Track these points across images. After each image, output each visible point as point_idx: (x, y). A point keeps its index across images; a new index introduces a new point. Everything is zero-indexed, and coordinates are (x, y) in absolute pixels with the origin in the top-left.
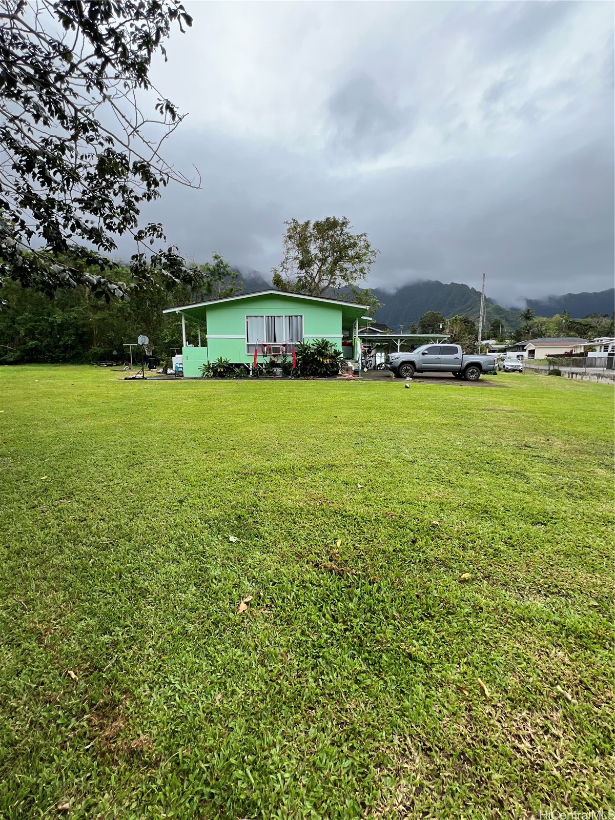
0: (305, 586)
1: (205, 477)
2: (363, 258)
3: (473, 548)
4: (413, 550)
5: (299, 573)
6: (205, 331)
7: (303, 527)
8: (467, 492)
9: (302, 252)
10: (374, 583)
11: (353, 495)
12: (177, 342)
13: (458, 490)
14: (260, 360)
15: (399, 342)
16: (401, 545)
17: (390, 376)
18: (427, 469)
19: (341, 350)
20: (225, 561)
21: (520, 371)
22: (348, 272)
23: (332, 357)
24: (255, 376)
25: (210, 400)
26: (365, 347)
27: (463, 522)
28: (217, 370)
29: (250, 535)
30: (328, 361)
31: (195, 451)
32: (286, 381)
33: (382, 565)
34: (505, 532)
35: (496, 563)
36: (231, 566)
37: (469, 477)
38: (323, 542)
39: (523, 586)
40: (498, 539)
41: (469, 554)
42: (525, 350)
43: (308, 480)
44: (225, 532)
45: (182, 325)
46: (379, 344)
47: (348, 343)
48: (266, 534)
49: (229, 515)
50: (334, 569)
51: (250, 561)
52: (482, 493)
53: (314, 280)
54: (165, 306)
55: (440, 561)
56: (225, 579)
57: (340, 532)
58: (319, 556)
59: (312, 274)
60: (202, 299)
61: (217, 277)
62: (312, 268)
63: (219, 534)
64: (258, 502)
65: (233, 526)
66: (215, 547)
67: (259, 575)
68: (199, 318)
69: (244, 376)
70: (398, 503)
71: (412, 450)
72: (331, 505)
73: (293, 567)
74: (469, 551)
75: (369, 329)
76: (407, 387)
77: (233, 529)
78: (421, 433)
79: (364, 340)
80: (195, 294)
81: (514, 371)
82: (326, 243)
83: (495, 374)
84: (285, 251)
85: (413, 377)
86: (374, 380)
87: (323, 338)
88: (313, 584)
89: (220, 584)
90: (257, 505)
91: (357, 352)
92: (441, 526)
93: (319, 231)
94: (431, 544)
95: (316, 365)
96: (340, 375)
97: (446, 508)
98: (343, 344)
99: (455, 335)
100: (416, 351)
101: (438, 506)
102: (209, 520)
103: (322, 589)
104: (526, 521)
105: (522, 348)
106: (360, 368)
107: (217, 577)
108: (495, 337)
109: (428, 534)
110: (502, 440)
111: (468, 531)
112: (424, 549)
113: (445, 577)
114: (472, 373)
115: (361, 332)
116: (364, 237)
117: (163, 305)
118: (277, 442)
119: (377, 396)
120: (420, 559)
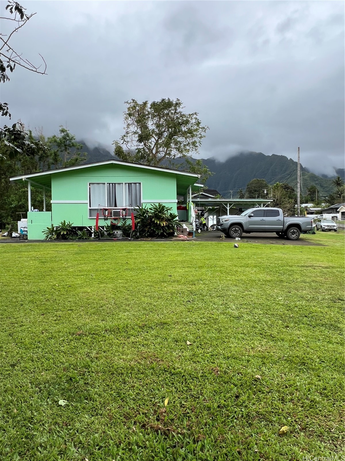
0: (131, 449)
1: (40, 339)
2: (194, 133)
3: (292, 400)
4: (236, 405)
5: (126, 436)
6: (50, 197)
7: (132, 387)
8: (286, 344)
9: (141, 127)
10: (198, 442)
11: (183, 352)
12: (24, 207)
13: (279, 343)
14: (102, 223)
15: (228, 206)
16: (225, 401)
17: (221, 237)
18: (252, 324)
19: (176, 213)
20: (53, 427)
21: (335, 230)
22: (182, 145)
23: (168, 220)
24: (97, 238)
25: (52, 261)
26: (198, 210)
27: (283, 375)
28: (60, 233)
29: (80, 397)
30: (165, 223)
31: (33, 313)
32: (125, 242)
33: (206, 423)
34: (320, 383)
35: (312, 414)
36: (59, 432)
37: (289, 330)
38: (151, 401)
39: (336, 435)
40: (314, 390)
41: (288, 406)
42: (338, 212)
43: (140, 339)
44: (55, 395)
45: (27, 191)
46: (211, 208)
47: (182, 207)
48: (96, 396)
49: (61, 378)
50: (160, 429)
51: (78, 425)
52: (301, 346)
53: (152, 152)
54: (13, 174)
55: (261, 415)
56: (51, 446)
57: (168, 390)
58: (146, 417)
59: (150, 146)
60: (49, 168)
61: (63, 148)
62: (150, 141)
63: (48, 398)
64: (90, 363)
65: (63, 389)
66: (44, 412)
67: (86, 439)
68: (44, 185)
69: (86, 239)
70: (224, 358)
71: (239, 306)
72: (161, 363)
73: (120, 429)
74: (288, 403)
75: (202, 194)
76: (235, 247)
77: (64, 393)
78: (247, 289)
79: (197, 204)
80: (42, 163)
81: (330, 230)
82: (162, 120)
83: (314, 233)
84: (125, 126)
85: (242, 238)
86: (207, 240)
87: (159, 203)
88: (139, 446)
89: (45, 452)
90: (89, 366)
91: (191, 215)
92: (263, 380)
93: (156, 110)
94: (253, 398)
95: (154, 227)
96: (176, 237)
97: (268, 361)
98: (178, 208)
99: (277, 199)
100: (243, 214)
101: (260, 359)
102: (40, 384)
103: (147, 450)
104: (339, 372)
105: (336, 210)
106: (195, 230)
107: (43, 445)
108: (312, 201)
109: (250, 389)
110: (318, 295)
111: (287, 383)
112: (246, 404)
113: (265, 431)
114: (293, 233)
115: (195, 197)
116: (195, 116)
117: (11, 173)
118: (113, 302)
119: (209, 255)
120: (243, 414)
